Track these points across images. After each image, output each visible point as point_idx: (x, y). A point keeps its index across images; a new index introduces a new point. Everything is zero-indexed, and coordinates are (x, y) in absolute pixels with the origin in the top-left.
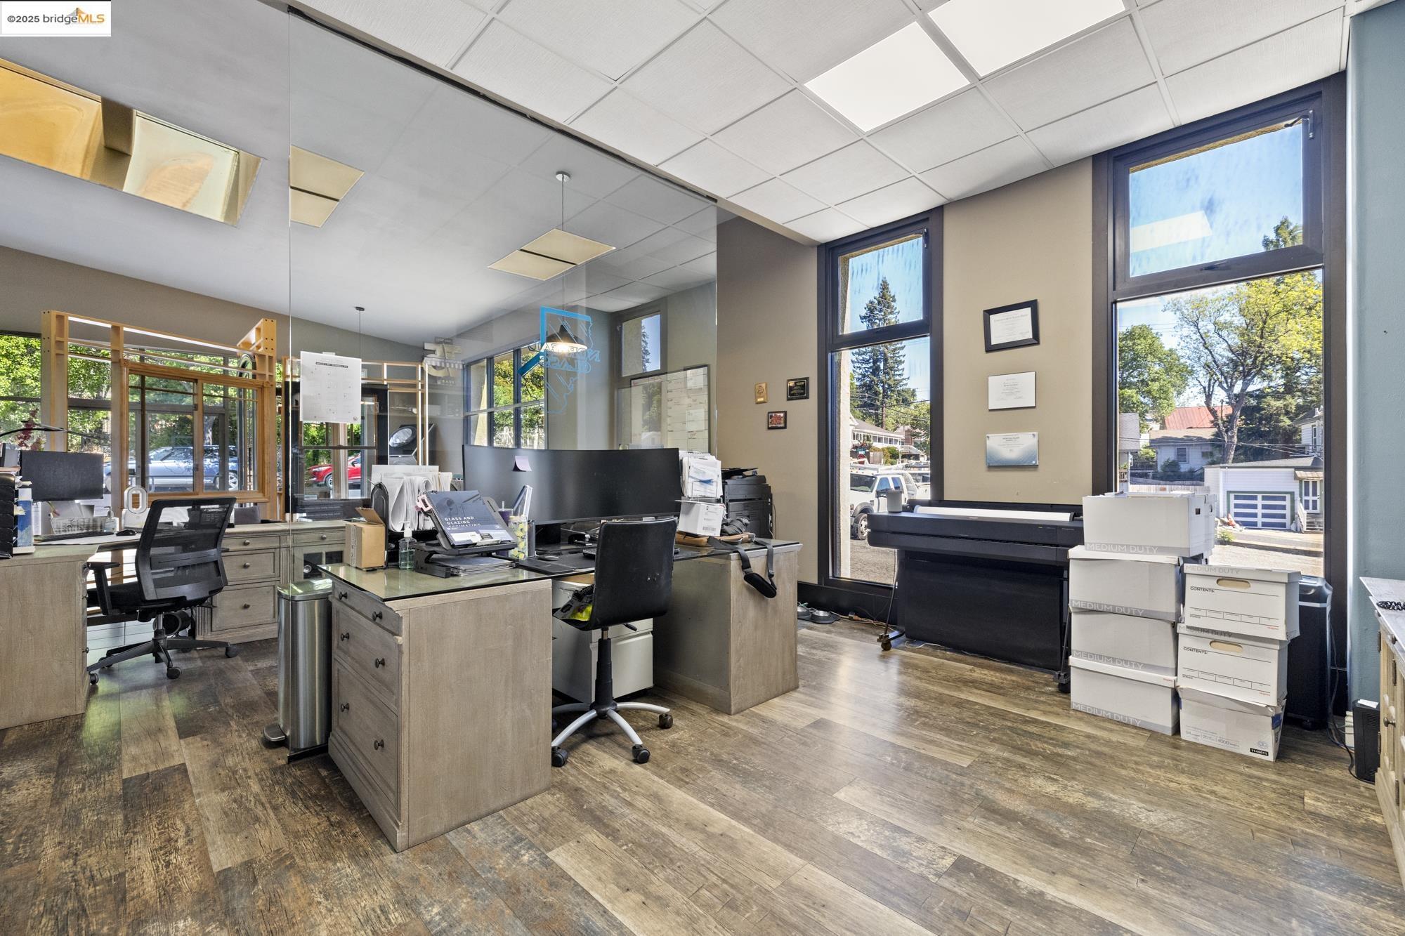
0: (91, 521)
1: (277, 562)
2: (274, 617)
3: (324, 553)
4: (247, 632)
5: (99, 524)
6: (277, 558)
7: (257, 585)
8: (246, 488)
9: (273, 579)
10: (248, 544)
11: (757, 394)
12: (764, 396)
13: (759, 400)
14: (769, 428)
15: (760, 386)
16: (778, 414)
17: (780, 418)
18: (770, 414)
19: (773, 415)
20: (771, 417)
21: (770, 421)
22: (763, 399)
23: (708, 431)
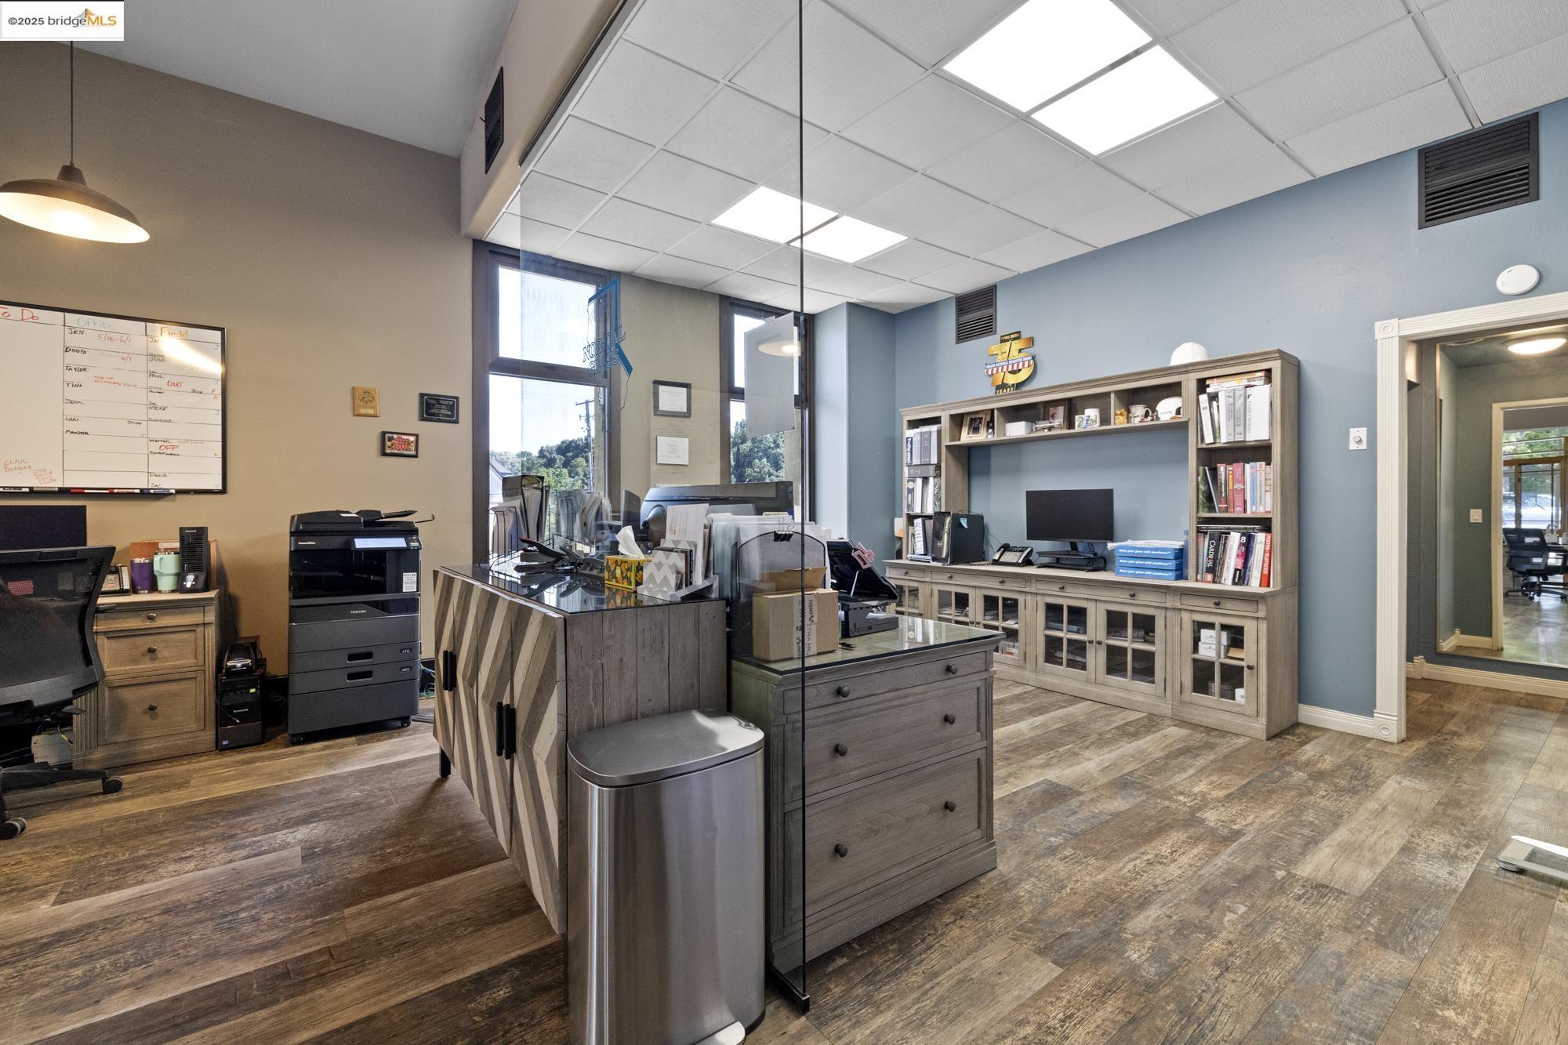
11: (358, 402)
12: (374, 408)
13: (363, 411)
14: (384, 454)
15: (367, 392)
16: (404, 437)
17: (408, 443)
18: (387, 435)
19: (395, 436)
20: (390, 439)
21: (388, 444)
22: (371, 412)
23: (220, 445)
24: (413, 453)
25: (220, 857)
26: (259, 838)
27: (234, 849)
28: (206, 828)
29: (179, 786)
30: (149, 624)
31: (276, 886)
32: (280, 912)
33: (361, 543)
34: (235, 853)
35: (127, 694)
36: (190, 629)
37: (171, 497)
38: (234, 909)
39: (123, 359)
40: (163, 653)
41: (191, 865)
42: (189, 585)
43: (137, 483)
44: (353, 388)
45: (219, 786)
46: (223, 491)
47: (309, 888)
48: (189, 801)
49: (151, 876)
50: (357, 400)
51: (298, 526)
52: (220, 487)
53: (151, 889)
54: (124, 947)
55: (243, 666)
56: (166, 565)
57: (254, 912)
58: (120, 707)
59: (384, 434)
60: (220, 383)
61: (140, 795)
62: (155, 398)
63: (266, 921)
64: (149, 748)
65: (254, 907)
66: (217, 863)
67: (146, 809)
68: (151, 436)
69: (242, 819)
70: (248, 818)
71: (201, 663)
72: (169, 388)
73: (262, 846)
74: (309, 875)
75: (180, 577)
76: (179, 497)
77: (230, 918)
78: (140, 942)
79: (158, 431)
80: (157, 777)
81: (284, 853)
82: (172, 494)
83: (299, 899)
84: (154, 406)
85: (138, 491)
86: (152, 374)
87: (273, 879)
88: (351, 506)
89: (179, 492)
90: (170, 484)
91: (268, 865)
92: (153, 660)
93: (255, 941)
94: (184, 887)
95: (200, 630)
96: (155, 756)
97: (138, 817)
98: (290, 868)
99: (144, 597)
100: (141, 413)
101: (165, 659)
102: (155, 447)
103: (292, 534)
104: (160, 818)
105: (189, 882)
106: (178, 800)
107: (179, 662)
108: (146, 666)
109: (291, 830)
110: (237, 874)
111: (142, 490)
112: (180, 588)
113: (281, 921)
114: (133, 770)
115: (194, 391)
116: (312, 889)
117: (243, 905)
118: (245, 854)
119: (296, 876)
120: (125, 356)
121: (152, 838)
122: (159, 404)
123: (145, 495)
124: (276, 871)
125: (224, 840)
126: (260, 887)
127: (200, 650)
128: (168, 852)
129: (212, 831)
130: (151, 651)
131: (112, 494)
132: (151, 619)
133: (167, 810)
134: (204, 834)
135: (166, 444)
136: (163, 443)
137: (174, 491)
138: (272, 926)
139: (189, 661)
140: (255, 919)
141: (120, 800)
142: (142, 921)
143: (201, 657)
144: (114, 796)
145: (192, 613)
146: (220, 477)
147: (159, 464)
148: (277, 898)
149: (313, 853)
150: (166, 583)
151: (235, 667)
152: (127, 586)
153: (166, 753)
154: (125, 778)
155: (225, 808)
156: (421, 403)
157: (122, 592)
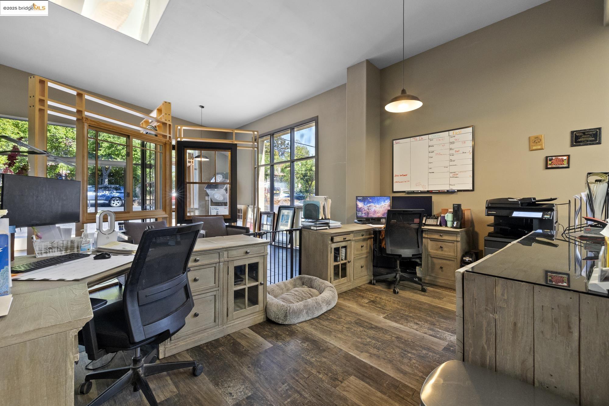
0: (69, 243)
1: (217, 275)
2: (215, 321)
3: (247, 265)
4: (197, 338)
5: (76, 245)
6: (217, 271)
7: (203, 296)
8: (146, 209)
9: (214, 289)
10: (198, 261)
11: (532, 144)
12: (541, 145)
13: (534, 148)
14: (547, 168)
15: (537, 138)
16: (559, 158)
17: (563, 160)
18: (549, 158)
19: (554, 158)
20: (551, 160)
21: (549, 162)
22: (540, 147)
23: (471, 172)
24: (566, 165)
25: (425, 330)
26: (440, 331)
27: (431, 329)
28: (431, 317)
29: (440, 298)
30: (440, 238)
31: (427, 352)
32: (418, 363)
33: (516, 214)
34: (430, 331)
35: (435, 260)
36: (452, 242)
37: (455, 193)
38: (409, 350)
39: (443, 146)
40: (445, 249)
41: (415, 327)
42: (455, 225)
43: (446, 188)
44: (529, 138)
45: (449, 305)
46: (473, 190)
47: (434, 361)
48: (437, 305)
49: (405, 324)
50: (531, 142)
51: (488, 205)
52: (472, 189)
53: (400, 328)
54: (381, 341)
55: (469, 261)
56: (449, 217)
57: (412, 356)
58: (433, 264)
59: (547, 157)
60: (472, 147)
61: (429, 296)
62: (452, 158)
63: (412, 362)
64: (441, 281)
65: (414, 354)
66: (422, 331)
67: (425, 302)
68: (451, 171)
69: (443, 320)
70: (445, 321)
71: (456, 255)
72: (456, 153)
73: (438, 334)
74: (439, 357)
75: (453, 222)
76: (459, 193)
77: (406, 353)
78: (384, 342)
79: (453, 169)
80: (438, 292)
81: (441, 342)
82: (456, 192)
83: (427, 363)
84: (451, 160)
85: (446, 191)
86: (451, 149)
87: (429, 349)
88: (517, 196)
89: (459, 191)
90: (456, 188)
91: (433, 342)
92: (442, 250)
93: (403, 367)
94: (407, 333)
95: (455, 243)
96: (442, 285)
97: (421, 303)
98: (437, 349)
99: (443, 228)
100: (447, 164)
101: (445, 251)
102: (451, 175)
103: (486, 208)
104: (425, 307)
105: (410, 332)
106: (435, 303)
107: (450, 254)
108: (440, 252)
109: (452, 334)
110: (423, 338)
111: (447, 190)
112: (453, 227)
113: (415, 366)
114: (435, 287)
115: (463, 153)
116: (435, 362)
117: (413, 351)
118: (431, 334)
119: (436, 353)
120: (443, 145)
121: (417, 312)
122: (453, 159)
123: (448, 192)
124: (433, 347)
125: (431, 324)
126: (423, 349)
127: (456, 250)
128: (416, 319)
129: (432, 319)
130: (441, 247)
131: (439, 192)
132: (441, 236)
133: (429, 305)
134: (429, 319)
135: (455, 173)
136: (454, 173)
137: (456, 191)
138: (411, 366)
139: (452, 254)
140: (410, 359)
141: (424, 295)
142: (390, 336)
143: (456, 253)
144: (423, 293)
145: (453, 236)
146: (472, 185)
147: (453, 181)
148: (423, 357)
149: (449, 349)
150: (449, 224)
151: (466, 260)
152: (438, 224)
153: (444, 285)
154: (430, 289)
155: (442, 313)
156: (572, 137)
157: (437, 225)
